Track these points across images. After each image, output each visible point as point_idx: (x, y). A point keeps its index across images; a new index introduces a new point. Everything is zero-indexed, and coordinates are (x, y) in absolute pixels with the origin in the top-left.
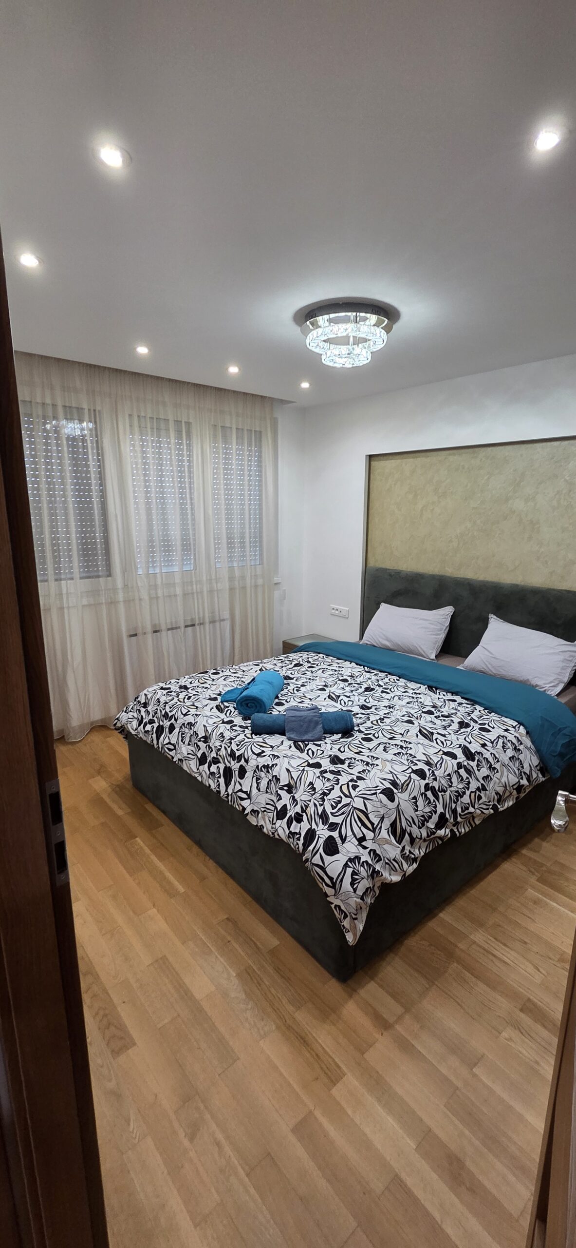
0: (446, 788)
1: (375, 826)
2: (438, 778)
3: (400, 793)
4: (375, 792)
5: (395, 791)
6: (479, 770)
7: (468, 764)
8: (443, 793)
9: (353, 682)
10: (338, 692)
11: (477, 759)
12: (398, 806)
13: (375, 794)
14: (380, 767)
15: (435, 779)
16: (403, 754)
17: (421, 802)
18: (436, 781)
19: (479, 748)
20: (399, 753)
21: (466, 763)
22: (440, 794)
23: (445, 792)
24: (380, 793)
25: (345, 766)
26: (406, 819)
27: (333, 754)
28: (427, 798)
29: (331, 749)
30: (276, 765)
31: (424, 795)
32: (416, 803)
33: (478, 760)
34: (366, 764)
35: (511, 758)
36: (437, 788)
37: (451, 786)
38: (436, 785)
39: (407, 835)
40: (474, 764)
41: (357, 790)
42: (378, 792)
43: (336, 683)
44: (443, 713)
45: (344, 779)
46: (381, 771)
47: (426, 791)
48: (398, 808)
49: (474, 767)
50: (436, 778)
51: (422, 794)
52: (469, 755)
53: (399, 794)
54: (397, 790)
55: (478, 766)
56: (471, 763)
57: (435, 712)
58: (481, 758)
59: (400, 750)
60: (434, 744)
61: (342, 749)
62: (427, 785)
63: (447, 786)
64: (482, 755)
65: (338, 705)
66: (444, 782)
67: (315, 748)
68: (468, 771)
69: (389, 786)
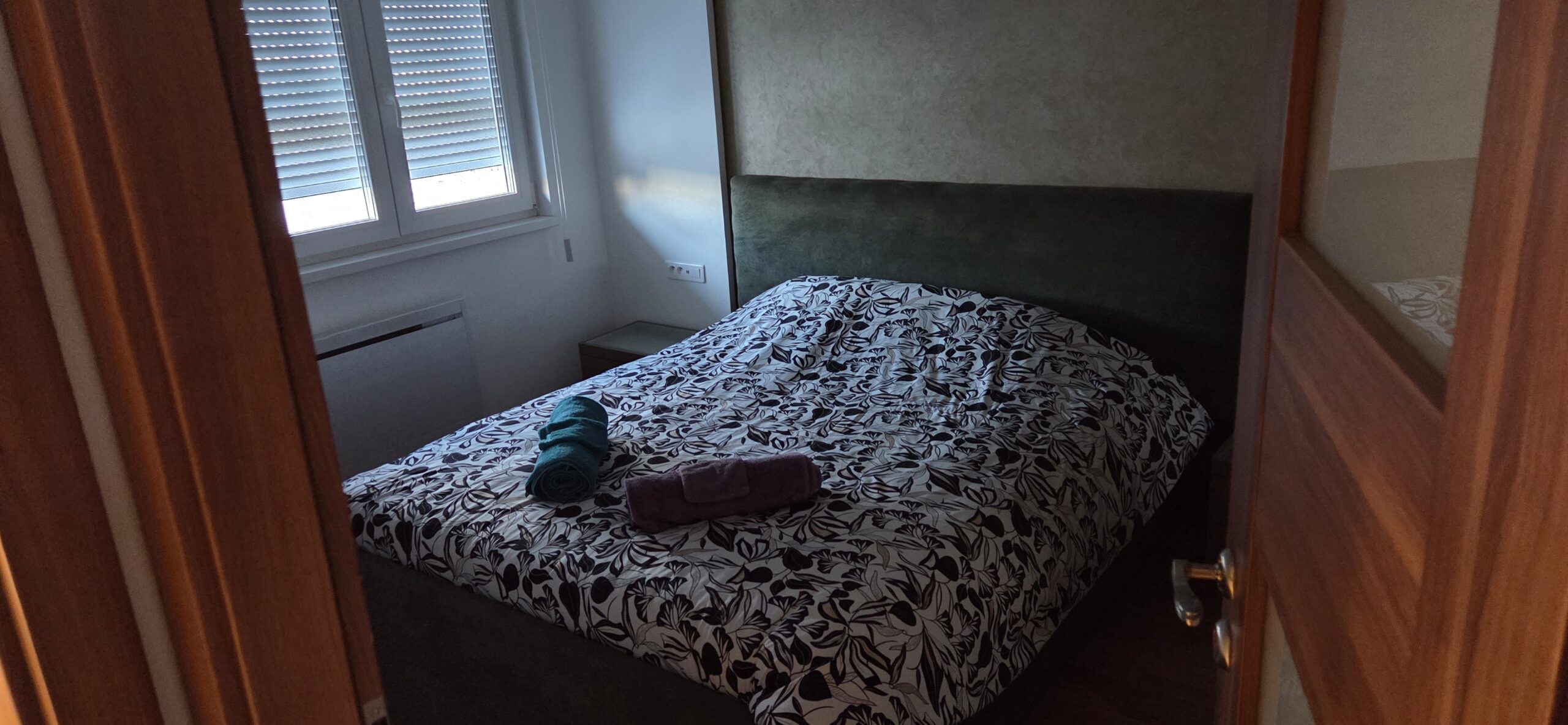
0: (991, 589)
1: (891, 663)
2: (976, 573)
3: (921, 608)
4: (881, 609)
5: (914, 606)
6: (1039, 551)
7: (1021, 541)
8: (987, 599)
9: (787, 402)
10: (765, 427)
11: (1034, 530)
12: (923, 631)
13: (883, 613)
14: (879, 560)
15: (972, 577)
16: (913, 527)
17: (956, 622)
18: (974, 579)
19: (1036, 511)
20: (904, 527)
21: (1017, 541)
22: (983, 600)
23: (990, 595)
24: (891, 612)
25: (814, 570)
26: (940, 651)
27: (785, 546)
28: (965, 612)
29: (781, 537)
30: (685, 580)
31: (958, 606)
32: (948, 622)
33: (1037, 534)
34: (852, 559)
35: (1082, 521)
36: (977, 592)
37: (997, 586)
38: (974, 585)
39: (944, 678)
40: (1030, 541)
41: (852, 608)
42: (888, 608)
43: (757, 410)
44: (967, 436)
45: (821, 594)
46: (885, 566)
47: (960, 598)
48: (924, 633)
49: (1030, 546)
50: (973, 574)
51: (955, 607)
52: (1022, 525)
53: (919, 611)
54: (917, 604)
55: (1036, 543)
56: (1025, 538)
57: (953, 434)
58: (1040, 529)
59: (904, 522)
60: (964, 500)
61: (801, 536)
62: (961, 588)
63: (991, 585)
64: (1042, 522)
65: (770, 448)
66: (987, 581)
67: (751, 538)
68: (1022, 555)
69: (902, 597)
